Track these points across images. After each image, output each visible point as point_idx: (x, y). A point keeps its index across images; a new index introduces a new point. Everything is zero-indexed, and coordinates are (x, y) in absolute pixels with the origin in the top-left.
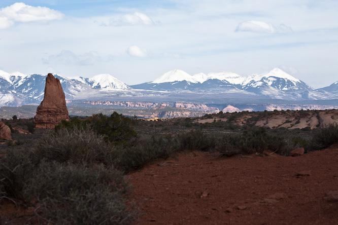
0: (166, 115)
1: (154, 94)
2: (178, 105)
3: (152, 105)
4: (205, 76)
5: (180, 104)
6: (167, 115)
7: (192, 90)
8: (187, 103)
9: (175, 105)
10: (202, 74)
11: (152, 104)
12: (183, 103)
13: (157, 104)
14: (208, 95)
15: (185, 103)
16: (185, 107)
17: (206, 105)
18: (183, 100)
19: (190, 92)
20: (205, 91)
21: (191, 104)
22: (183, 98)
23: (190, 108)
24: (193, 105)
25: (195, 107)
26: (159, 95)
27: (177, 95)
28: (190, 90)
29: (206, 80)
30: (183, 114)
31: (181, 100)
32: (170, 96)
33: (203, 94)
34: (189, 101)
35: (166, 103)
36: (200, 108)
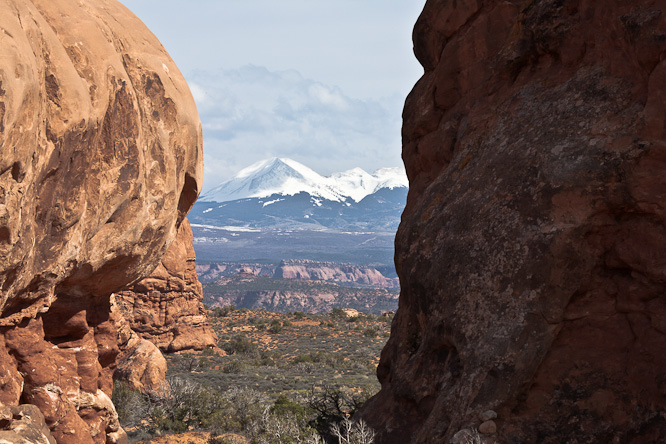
0: (260, 303)
1: (208, 234)
2: (289, 270)
3: (208, 272)
4: (367, 177)
5: (298, 269)
6: (265, 303)
7: (326, 224)
8: (317, 266)
9: (280, 272)
10: (358, 171)
11: (207, 268)
12: (307, 266)
13: (222, 269)
14: (382, 238)
15: (311, 265)
16: (314, 276)
17: (380, 269)
18: (303, 255)
19: (324, 229)
20: (370, 228)
21: (332, 267)
22: (301, 249)
23: (329, 280)
24: (338, 270)
25: (343, 278)
26: (225, 240)
27: (283, 240)
28: (322, 223)
29: (370, 191)
30: (316, 298)
31: (297, 255)
32: (260, 242)
33: (366, 237)
34: (323, 259)
35: (251, 263)
36: (361, 280)
